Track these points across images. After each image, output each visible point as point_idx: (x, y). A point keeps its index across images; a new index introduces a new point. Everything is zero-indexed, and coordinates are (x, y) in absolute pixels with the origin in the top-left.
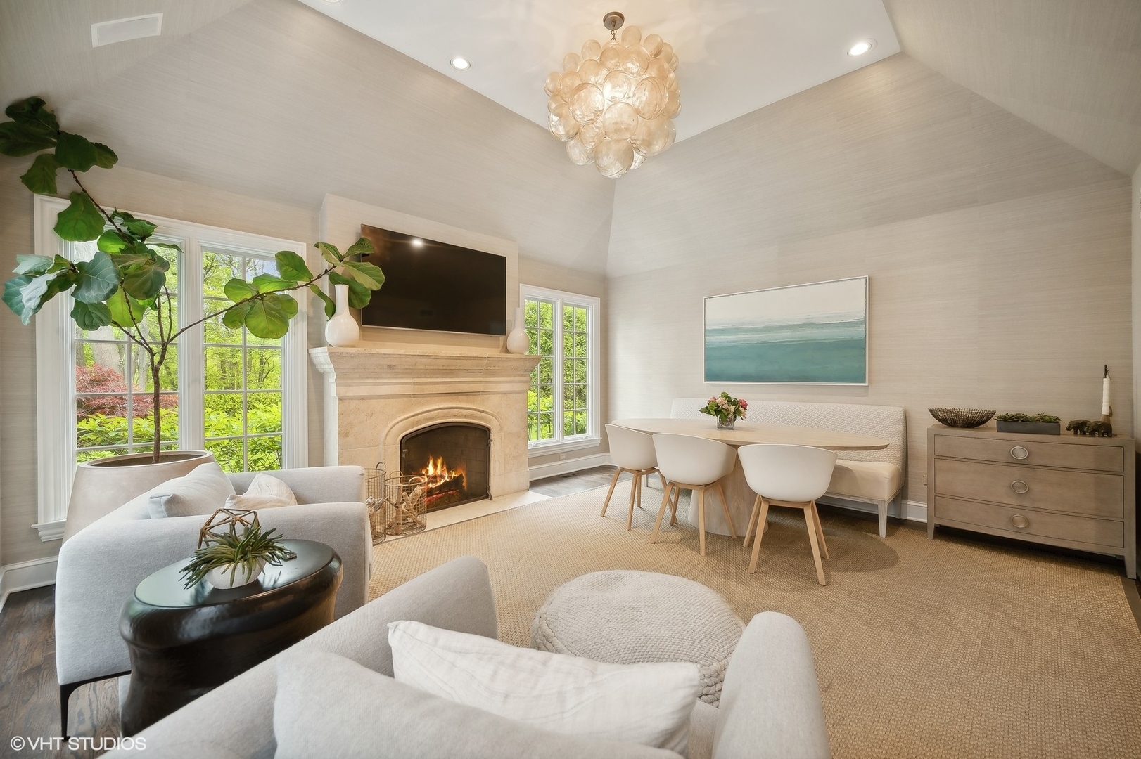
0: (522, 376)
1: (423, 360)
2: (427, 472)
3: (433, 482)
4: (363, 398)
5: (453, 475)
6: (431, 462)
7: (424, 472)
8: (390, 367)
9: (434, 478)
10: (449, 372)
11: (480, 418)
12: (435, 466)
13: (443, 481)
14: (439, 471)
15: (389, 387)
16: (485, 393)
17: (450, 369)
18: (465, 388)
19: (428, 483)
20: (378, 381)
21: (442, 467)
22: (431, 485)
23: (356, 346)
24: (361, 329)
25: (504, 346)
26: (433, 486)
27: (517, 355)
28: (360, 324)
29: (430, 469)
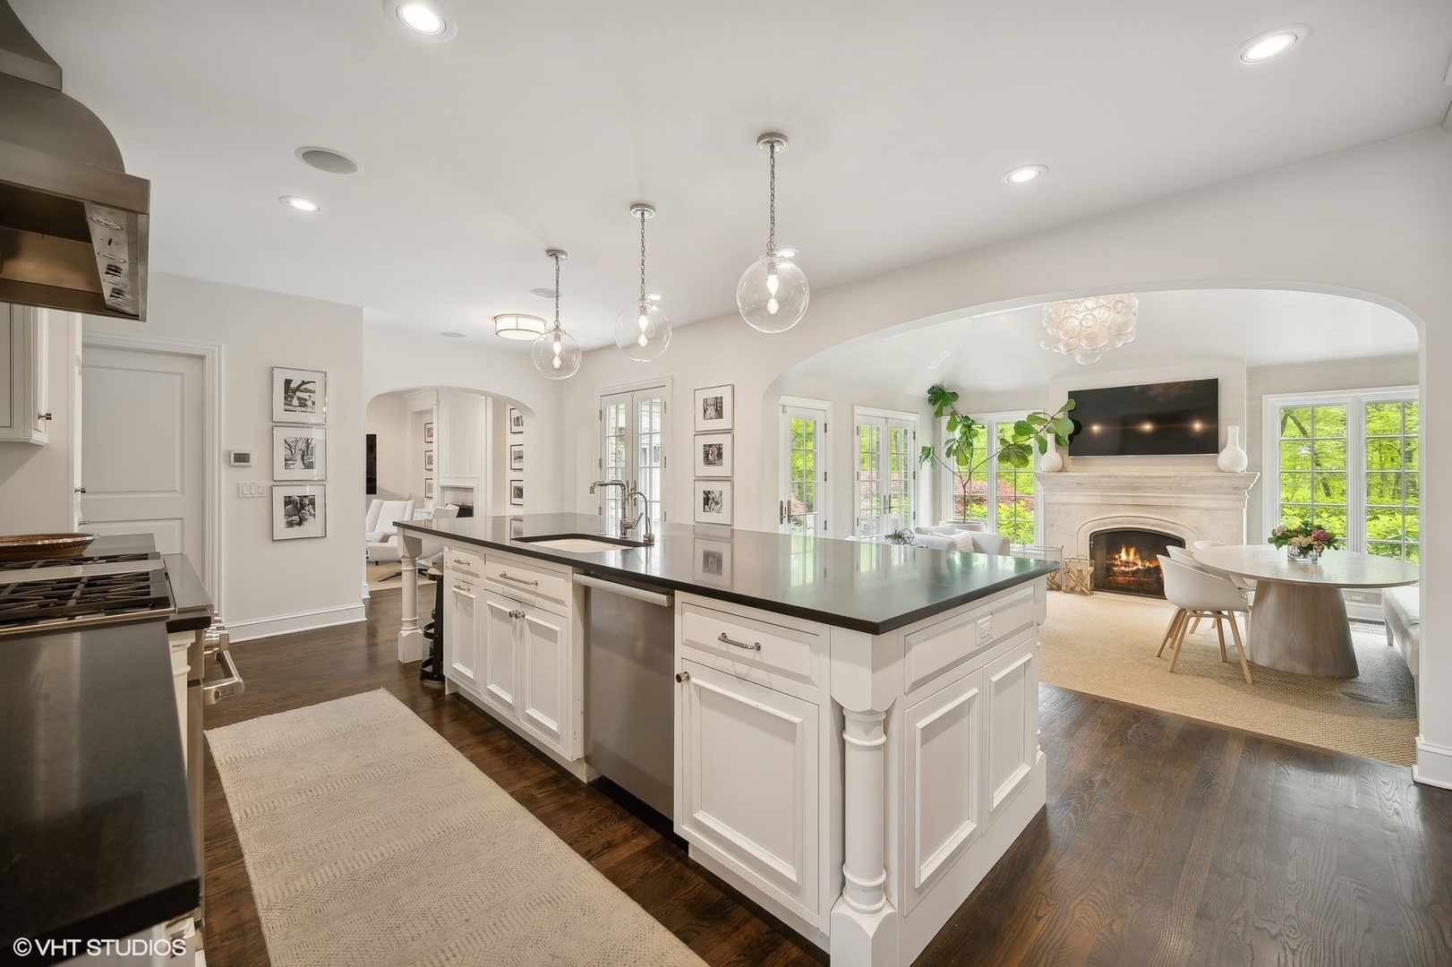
0: (1231, 494)
1: (1105, 479)
2: (1120, 557)
3: (1125, 566)
4: (1066, 504)
5: (1148, 564)
6: (1124, 550)
7: (1117, 557)
8: (1078, 484)
9: (1127, 564)
10: (1137, 488)
11: (1172, 529)
12: (1128, 554)
13: (1135, 568)
14: (1131, 558)
15: (1080, 497)
17: (1134, 486)
18: (1153, 502)
19: (1121, 566)
20: (1073, 493)
21: (1135, 556)
22: (1123, 568)
23: (1060, 471)
24: (1069, 459)
25: (1215, 463)
26: (1127, 569)
27: (1222, 474)
28: (1066, 457)
29: (1123, 556)
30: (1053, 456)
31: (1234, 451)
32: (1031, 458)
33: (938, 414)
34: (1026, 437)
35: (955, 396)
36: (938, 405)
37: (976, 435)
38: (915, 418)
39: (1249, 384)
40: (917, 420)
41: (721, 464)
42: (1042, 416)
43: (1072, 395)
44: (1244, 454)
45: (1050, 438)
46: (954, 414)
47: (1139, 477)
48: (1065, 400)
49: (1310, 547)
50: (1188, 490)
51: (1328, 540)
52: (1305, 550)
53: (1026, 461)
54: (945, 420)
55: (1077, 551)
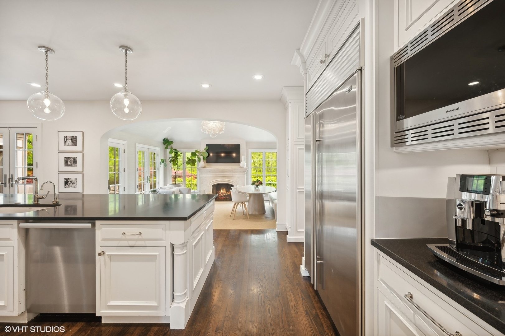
0: (243, 173)
4: (205, 177)
5: (227, 193)
7: (220, 192)
8: (209, 171)
9: (223, 193)
10: (223, 172)
11: (231, 183)
12: (223, 191)
13: (225, 194)
14: (224, 192)
15: (209, 175)
16: (232, 177)
17: (223, 171)
18: (227, 176)
22: (222, 195)
23: (204, 167)
24: (206, 164)
25: (240, 165)
26: (223, 195)
27: (242, 168)
28: (206, 163)
29: (222, 191)
30: (202, 163)
31: (243, 163)
32: (196, 163)
33: (166, 148)
34: (194, 157)
35: (172, 142)
36: (166, 145)
37: (179, 155)
38: (158, 149)
39: (246, 146)
40: (159, 150)
41: (76, 166)
42: (199, 151)
43: (207, 145)
44: (245, 163)
45: (201, 158)
46: (172, 148)
47: (224, 169)
48: (205, 146)
49: (258, 185)
50: (234, 172)
51: (261, 183)
52: (257, 186)
53: (195, 164)
54: (169, 150)
55: (209, 191)
